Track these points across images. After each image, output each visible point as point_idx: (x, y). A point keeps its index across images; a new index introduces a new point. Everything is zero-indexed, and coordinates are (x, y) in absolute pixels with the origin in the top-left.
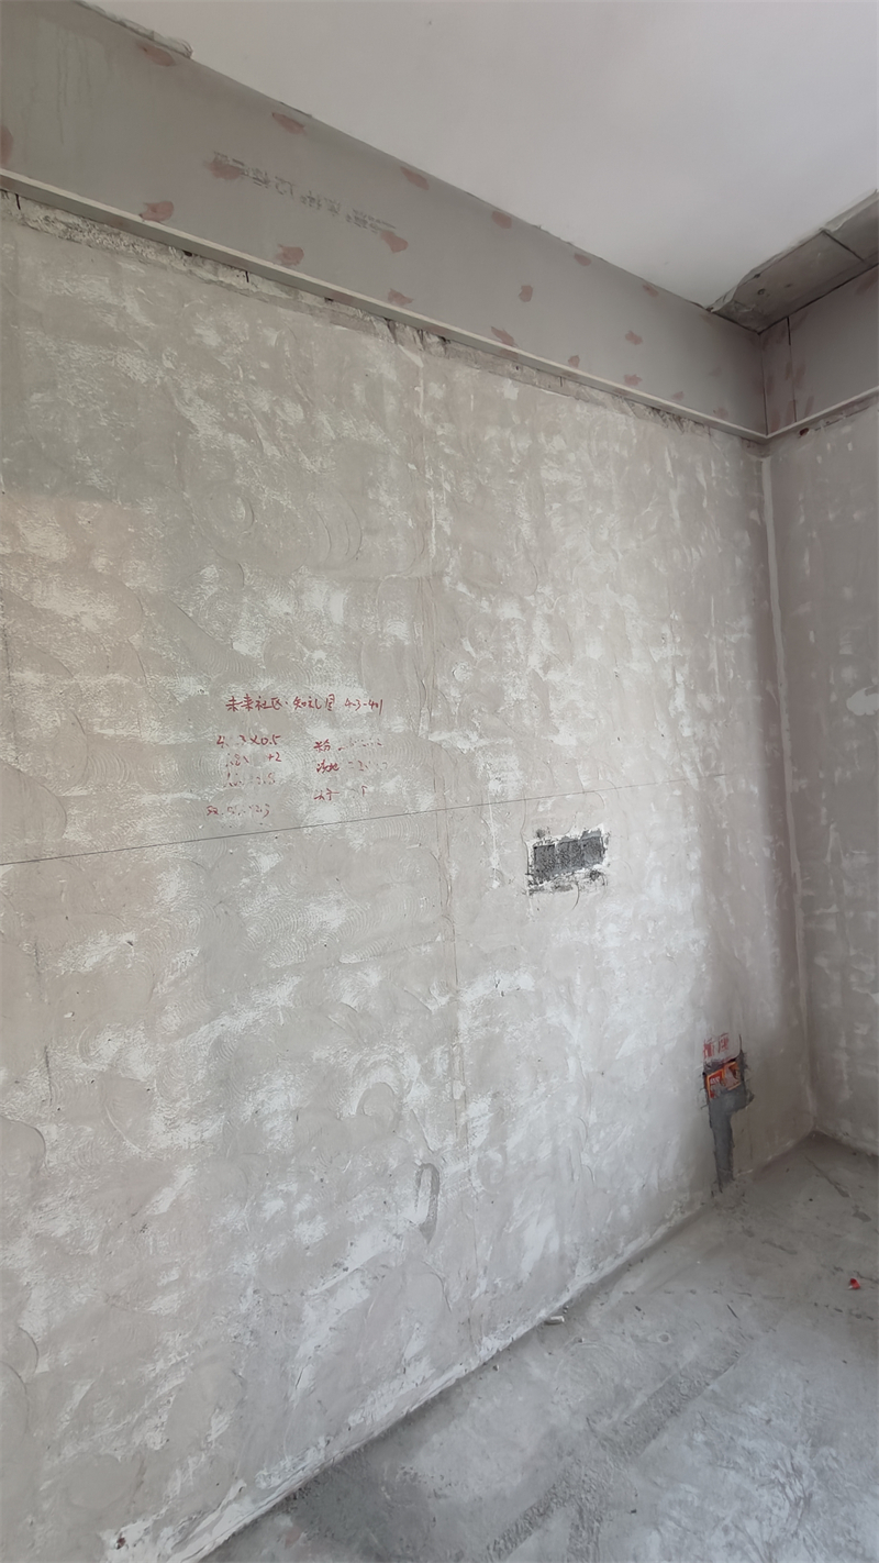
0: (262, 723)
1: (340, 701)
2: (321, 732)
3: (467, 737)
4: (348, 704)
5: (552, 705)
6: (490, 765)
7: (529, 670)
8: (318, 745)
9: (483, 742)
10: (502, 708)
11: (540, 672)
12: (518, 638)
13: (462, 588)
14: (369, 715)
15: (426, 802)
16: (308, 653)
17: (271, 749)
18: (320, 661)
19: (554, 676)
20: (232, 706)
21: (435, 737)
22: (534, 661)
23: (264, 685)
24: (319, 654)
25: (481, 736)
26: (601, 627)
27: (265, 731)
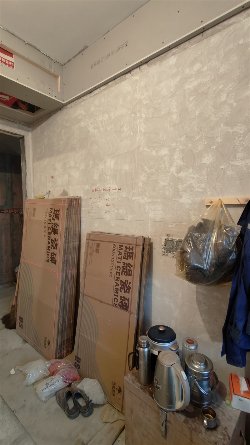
0: (97, 194)
1: (112, 189)
2: (107, 196)
3: (143, 199)
4: (113, 189)
5: (180, 187)
6: (151, 208)
7: (170, 173)
8: (107, 200)
9: (149, 200)
10: (157, 189)
11: (175, 174)
12: (166, 162)
13: (146, 149)
14: (117, 192)
15: (130, 217)
16: (106, 177)
17: (98, 200)
18: (108, 179)
19: (182, 174)
20: (93, 191)
21: (134, 198)
22: (173, 169)
23: (98, 186)
24: (108, 177)
25: (148, 198)
26: (214, 147)
27: (98, 196)
